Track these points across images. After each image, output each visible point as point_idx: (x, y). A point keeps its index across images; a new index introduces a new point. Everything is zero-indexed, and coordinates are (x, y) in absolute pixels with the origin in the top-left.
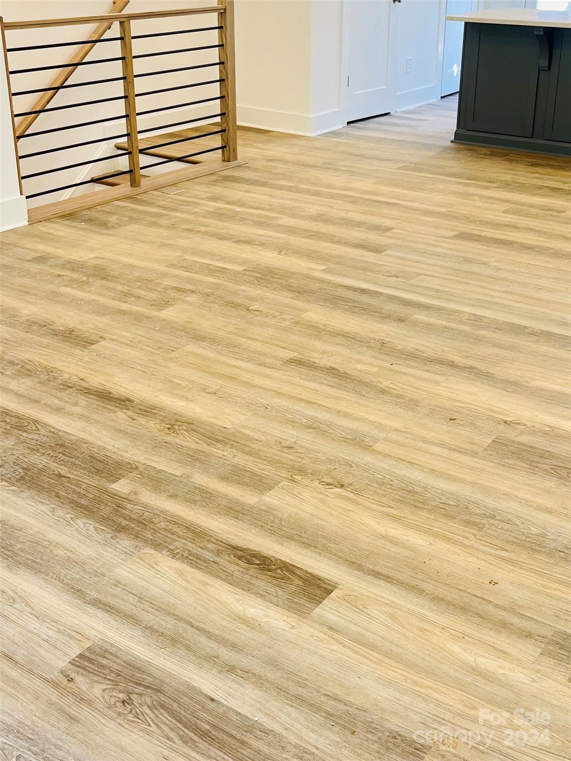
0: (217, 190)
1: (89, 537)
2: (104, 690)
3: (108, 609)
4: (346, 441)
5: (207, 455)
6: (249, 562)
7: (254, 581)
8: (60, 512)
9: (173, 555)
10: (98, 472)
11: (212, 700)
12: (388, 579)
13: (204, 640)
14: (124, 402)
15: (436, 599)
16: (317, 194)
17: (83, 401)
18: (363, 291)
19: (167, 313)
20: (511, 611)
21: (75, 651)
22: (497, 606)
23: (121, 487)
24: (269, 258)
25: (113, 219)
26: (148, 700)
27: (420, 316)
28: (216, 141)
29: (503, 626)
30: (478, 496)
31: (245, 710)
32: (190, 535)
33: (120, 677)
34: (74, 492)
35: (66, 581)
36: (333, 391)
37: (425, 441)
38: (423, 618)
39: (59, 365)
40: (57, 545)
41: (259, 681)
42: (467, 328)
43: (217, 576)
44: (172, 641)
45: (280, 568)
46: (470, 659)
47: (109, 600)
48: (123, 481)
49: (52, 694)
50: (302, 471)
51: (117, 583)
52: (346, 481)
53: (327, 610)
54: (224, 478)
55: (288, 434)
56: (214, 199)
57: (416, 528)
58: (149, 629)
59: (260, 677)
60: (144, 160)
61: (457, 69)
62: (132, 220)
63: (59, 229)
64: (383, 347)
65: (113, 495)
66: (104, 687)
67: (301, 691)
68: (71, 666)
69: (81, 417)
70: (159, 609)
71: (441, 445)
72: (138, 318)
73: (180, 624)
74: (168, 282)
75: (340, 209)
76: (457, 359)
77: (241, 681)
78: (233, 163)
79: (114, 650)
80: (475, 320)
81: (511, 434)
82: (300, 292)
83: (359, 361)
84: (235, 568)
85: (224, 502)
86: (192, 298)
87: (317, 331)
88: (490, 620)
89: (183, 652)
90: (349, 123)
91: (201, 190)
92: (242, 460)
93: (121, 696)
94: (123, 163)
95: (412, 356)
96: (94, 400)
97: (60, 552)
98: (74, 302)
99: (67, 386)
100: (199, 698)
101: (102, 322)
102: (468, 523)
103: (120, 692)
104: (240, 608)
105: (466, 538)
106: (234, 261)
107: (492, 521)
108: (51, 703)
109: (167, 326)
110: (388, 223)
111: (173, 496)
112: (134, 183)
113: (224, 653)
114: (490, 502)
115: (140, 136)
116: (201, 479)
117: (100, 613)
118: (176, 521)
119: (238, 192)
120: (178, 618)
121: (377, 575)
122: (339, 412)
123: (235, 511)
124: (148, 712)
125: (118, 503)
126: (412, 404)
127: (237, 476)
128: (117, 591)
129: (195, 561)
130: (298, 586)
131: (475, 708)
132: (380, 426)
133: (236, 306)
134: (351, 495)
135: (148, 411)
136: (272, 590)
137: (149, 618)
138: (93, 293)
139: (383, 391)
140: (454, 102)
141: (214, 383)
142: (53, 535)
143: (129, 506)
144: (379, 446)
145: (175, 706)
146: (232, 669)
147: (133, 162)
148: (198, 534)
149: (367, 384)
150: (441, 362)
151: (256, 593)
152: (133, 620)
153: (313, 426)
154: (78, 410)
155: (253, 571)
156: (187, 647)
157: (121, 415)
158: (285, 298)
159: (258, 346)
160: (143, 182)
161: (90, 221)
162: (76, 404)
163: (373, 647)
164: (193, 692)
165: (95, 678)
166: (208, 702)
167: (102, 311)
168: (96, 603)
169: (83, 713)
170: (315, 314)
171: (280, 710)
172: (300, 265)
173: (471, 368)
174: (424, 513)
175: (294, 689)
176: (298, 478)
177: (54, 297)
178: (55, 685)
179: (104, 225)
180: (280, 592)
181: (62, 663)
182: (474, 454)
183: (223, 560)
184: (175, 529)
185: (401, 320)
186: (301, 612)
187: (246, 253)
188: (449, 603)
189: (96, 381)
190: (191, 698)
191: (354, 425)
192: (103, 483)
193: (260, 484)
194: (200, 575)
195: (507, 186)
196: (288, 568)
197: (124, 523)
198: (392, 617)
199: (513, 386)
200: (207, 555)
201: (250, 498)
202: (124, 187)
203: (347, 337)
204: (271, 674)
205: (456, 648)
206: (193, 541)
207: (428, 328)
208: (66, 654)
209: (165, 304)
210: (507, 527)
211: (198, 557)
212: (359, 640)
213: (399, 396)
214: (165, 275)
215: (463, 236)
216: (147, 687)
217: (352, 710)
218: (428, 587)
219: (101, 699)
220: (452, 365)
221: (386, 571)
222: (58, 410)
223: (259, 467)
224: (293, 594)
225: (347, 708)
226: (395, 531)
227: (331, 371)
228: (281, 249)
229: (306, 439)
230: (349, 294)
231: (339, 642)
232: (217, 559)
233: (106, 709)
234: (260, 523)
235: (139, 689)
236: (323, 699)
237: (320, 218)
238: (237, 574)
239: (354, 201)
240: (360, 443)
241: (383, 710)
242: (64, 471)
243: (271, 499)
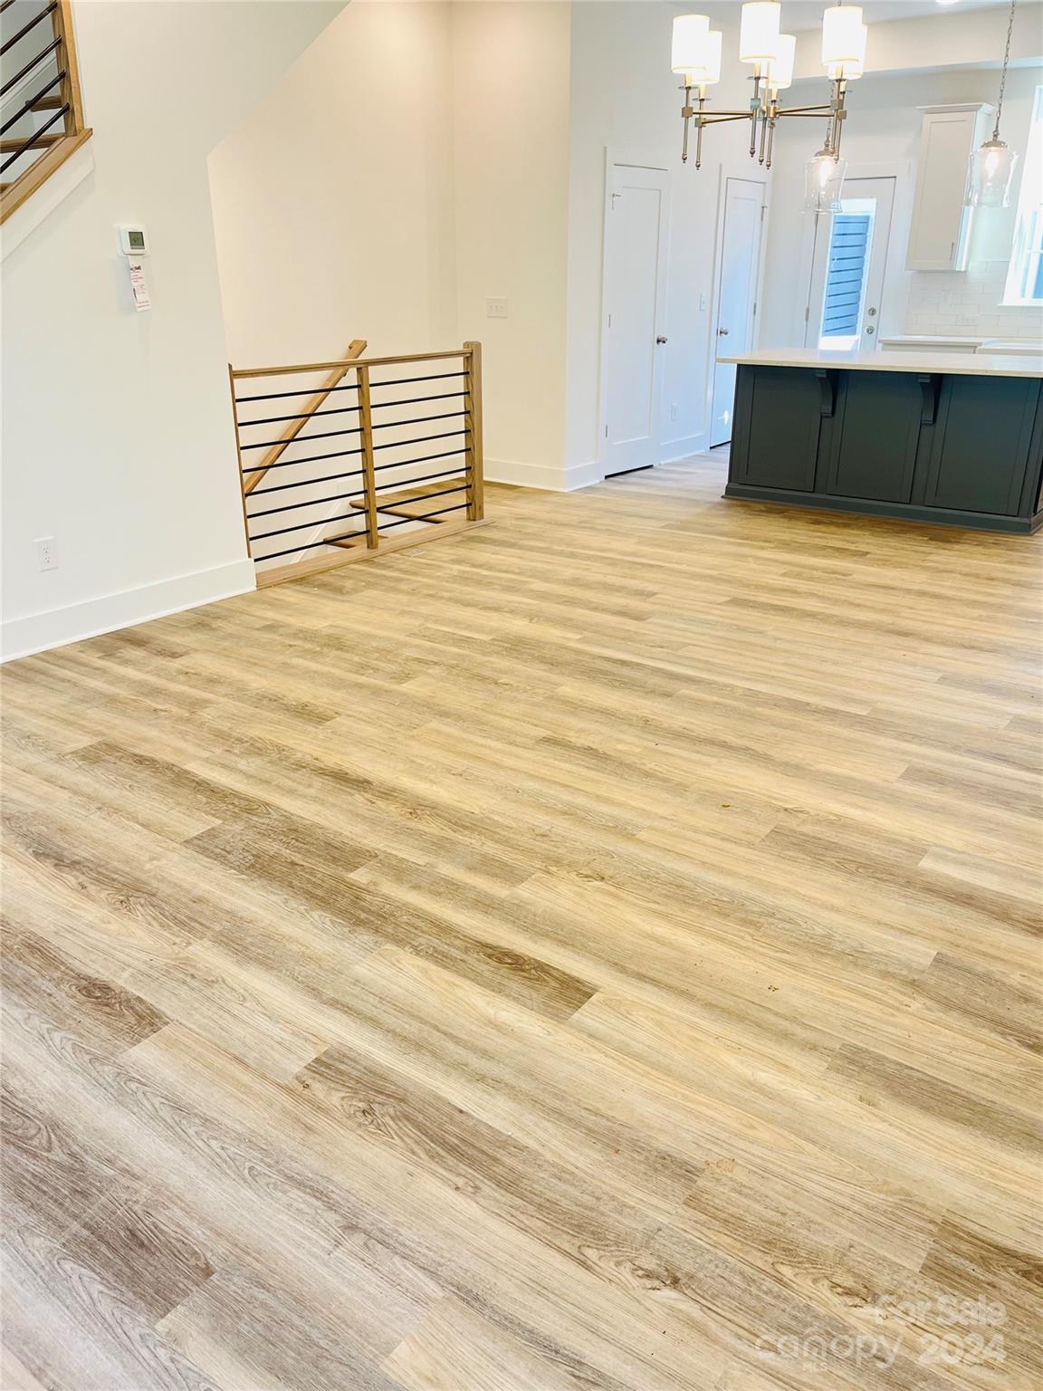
0: (462, 552)
1: (324, 931)
2: (343, 1098)
3: (347, 1009)
4: (606, 828)
5: (453, 843)
6: (500, 961)
7: (505, 982)
8: (293, 903)
9: (417, 951)
10: (335, 860)
11: (461, 1111)
12: (654, 982)
13: (451, 1046)
14: (362, 784)
15: (709, 1006)
16: (572, 555)
17: (318, 782)
18: (623, 663)
19: (406, 687)
20: (794, 1020)
21: (310, 1056)
22: (776, 1014)
23: (360, 876)
24: (519, 626)
25: (348, 584)
26: (391, 1111)
27: (686, 691)
28: (461, 498)
29: (784, 1037)
30: (755, 892)
31: (497, 1124)
32: (434, 930)
33: (359, 1085)
34: (309, 881)
35: (300, 978)
36: (592, 774)
37: (696, 831)
38: (693, 1026)
39: (291, 743)
40: (291, 939)
41: (514, 1093)
42: (742, 705)
43: (465, 976)
44: (417, 1046)
45: (534, 968)
46: (748, 1072)
47: (347, 1000)
48: (361, 870)
49: (287, 1101)
50: (558, 862)
51: (356, 982)
52: (608, 873)
53: (587, 1015)
54: (471, 869)
55: (541, 820)
56: (458, 561)
57: (686, 926)
58: (392, 1033)
59: (513, 1088)
60: (382, 519)
61: (728, 417)
62: (369, 585)
63: (290, 595)
64: (646, 725)
65: (351, 886)
66: (343, 1094)
67: (558, 1104)
68: (306, 1071)
69: (315, 799)
70: (402, 1011)
71: (713, 834)
72: (377, 692)
73: (425, 1028)
74: (408, 653)
75: (596, 573)
76: (730, 739)
77: (493, 1091)
78: (478, 523)
79: (353, 1055)
80: (751, 695)
81: (791, 823)
82: (553, 663)
83: (620, 741)
84: (486, 968)
85: (472, 895)
86: (434, 670)
87: (574, 707)
88: (768, 1030)
89: (428, 1058)
90: (607, 477)
91: (444, 552)
92: (490, 848)
93: (361, 1105)
94: (359, 523)
95: (680, 736)
96: (330, 783)
97: (294, 947)
98: (307, 675)
99: (300, 766)
100: (447, 1110)
101: (338, 695)
102: (745, 922)
103: (360, 1100)
104: (491, 1012)
105: (742, 938)
106: (481, 630)
107: (771, 920)
108: (284, 1111)
109: (407, 701)
110: (650, 587)
111: (416, 887)
112: (371, 545)
113: (475, 1062)
114: (769, 899)
115: (378, 493)
116: (447, 869)
117: (338, 1014)
118: (418, 914)
119: (483, 554)
120: (423, 1021)
121: (641, 977)
122: (598, 798)
123: (485, 905)
124: (391, 1123)
125: (357, 893)
126: (680, 789)
127: (486, 866)
128: (357, 990)
129: (440, 958)
130: (554, 988)
131: (752, 1127)
132: (645, 813)
133: (483, 679)
134: (613, 889)
135: (388, 793)
136: (526, 992)
137: (390, 1020)
138: (330, 665)
139: (647, 774)
140: (725, 454)
141: (460, 764)
142: (287, 929)
143: (368, 898)
144: (643, 835)
145: (421, 1118)
146: (481, 1078)
147: (370, 521)
148: (444, 929)
149: (628, 766)
150: (712, 742)
151: (508, 996)
152: (374, 1023)
153: (569, 813)
154: (312, 791)
155: (504, 970)
156: (433, 1054)
157: (359, 798)
158: (537, 671)
159: (506, 723)
160: (381, 543)
161: (323, 586)
162: (310, 786)
163: (637, 1057)
164: (438, 1102)
165: (333, 1086)
166: (456, 1114)
167: (338, 684)
168: (334, 1003)
169: (321, 1122)
170: (571, 688)
171: (536, 1124)
172: (553, 634)
173: (747, 749)
174: (695, 911)
175: (551, 1102)
176: (554, 869)
177: (286, 669)
178: (289, 1091)
179: (339, 590)
180: (535, 995)
181: (297, 1067)
182: (750, 845)
183: (472, 959)
184: (418, 923)
185: (667, 695)
186: (559, 1017)
187: (495, 621)
188: (723, 1010)
189: (331, 760)
190: (437, 1109)
191: (615, 811)
192: (340, 872)
193: (510, 875)
194: (447, 975)
195: (786, 546)
196: (542, 968)
197: (363, 916)
198: (660, 1024)
199: (793, 770)
200: (454, 953)
201: (499, 890)
202: (360, 549)
203: (606, 714)
204: (525, 1085)
205: (731, 1060)
206: (438, 937)
207: (698, 705)
208: (301, 1058)
209: (406, 677)
210: (788, 926)
211: (445, 955)
212: (623, 1049)
213: (665, 780)
214: (405, 645)
215: (736, 602)
216: (388, 1096)
217: (616, 1127)
218: (700, 992)
219: (340, 1108)
220: (724, 745)
221: (652, 974)
222: (291, 792)
223: (508, 857)
224: (550, 997)
225: (609, 1124)
226: (662, 929)
227: (589, 751)
228: (533, 616)
229: (562, 826)
230: (607, 666)
231: (600, 1051)
232: (465, 957)
233: (345, 1119)
234: (511, 918)
235: (381, 1098)
236: (584, 1113)
237: (575, 582)
238: (487, 974)
239: (613, 563)
240: (621, 830)
241: (650, 1128)
242: (297, 858)
243: (524, 892)
